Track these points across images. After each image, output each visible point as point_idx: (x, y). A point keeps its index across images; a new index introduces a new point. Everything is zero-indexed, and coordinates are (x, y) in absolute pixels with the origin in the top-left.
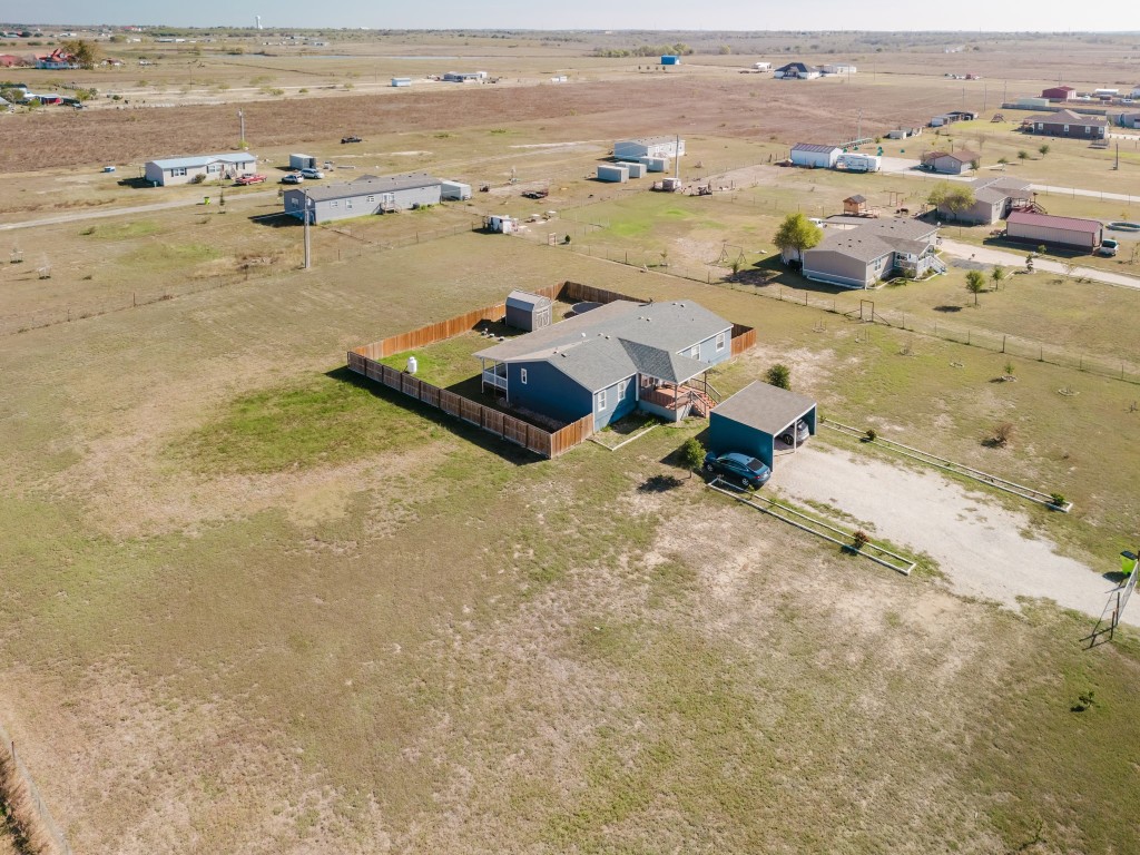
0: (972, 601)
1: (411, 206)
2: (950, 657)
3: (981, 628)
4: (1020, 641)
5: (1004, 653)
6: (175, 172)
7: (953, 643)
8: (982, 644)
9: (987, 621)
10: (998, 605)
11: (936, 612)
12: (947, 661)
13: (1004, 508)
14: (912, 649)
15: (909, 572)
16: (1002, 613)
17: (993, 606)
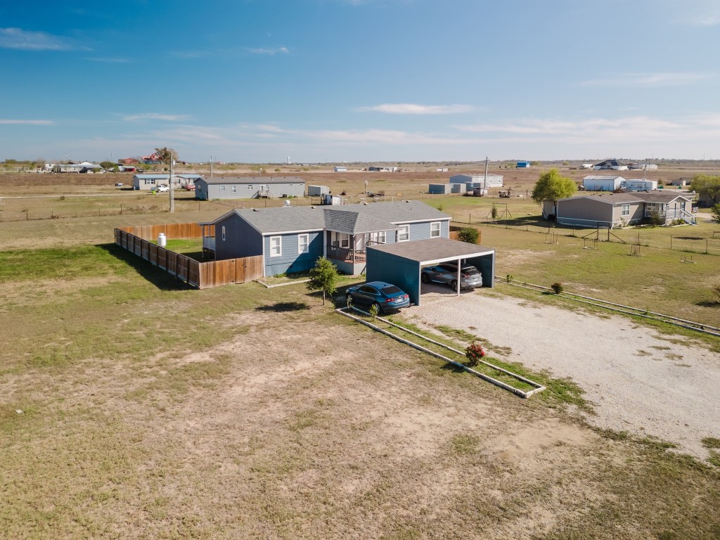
0: (622, 437)
1: (282, 196)
2: (538, 509)
3: (620, 474)
4: (695, 501)
5: (654, 516)
6: (147, 181)
7: (555, 490)
8: (612, 497)
9: (638, 466)
10: (667, 446)
11: (546, 444)
12: (526, 515)
13: (711, 350)
14: (469, 487)
15: (529, 394)
16: (670, 457)
17: (655, 448)
